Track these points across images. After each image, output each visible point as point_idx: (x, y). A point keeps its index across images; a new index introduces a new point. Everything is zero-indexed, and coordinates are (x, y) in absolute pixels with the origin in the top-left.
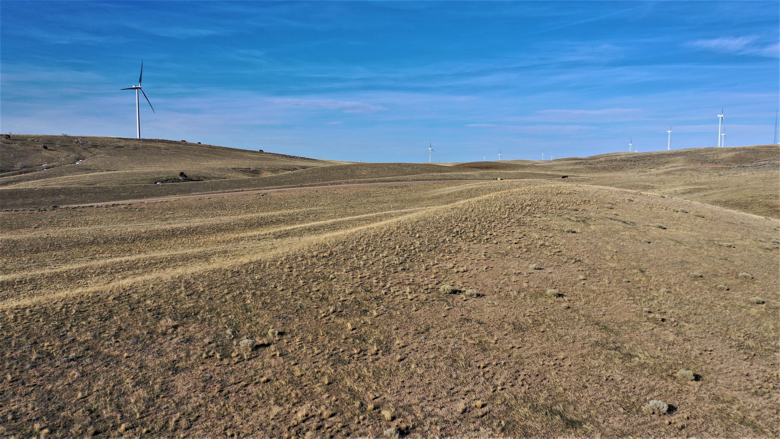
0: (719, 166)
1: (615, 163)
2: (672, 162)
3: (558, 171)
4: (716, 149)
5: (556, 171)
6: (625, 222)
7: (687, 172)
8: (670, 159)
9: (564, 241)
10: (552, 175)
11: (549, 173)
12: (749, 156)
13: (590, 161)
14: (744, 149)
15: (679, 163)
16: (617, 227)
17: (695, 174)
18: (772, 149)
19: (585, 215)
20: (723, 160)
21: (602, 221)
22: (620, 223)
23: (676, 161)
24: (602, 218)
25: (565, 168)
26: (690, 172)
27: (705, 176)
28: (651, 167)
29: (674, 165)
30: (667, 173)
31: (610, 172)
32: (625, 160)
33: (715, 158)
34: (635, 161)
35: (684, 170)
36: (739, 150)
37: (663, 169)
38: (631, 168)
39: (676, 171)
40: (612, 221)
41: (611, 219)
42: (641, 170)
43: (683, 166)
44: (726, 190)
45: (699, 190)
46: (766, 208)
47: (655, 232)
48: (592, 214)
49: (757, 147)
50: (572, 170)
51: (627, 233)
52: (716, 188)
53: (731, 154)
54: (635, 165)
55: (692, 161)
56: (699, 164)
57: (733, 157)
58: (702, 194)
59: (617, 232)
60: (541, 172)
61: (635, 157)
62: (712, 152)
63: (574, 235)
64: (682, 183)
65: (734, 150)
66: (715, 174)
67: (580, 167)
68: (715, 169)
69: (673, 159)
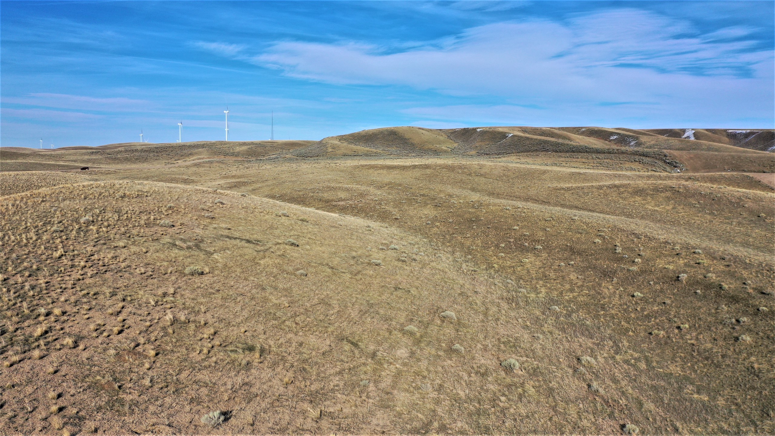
0: (240, 159)
1: (136, 154)
2: (196, 153)
3: (72, 161)
5: (69, 161)
7: (214, 165)
8: (193, 151)
10: (67, 166)
11: (62, 163)
12: (259, 150)
13: (108, 151)
14: (253, 143)
15: (204, 155)
17: (224, 166)
20: (239, 153)
23: (200, 153)
25: (79, 158)
26: (218, 165)
28: (176, 158)
29: (199, 157)
30: (196, 165)
31: (135, 163)
32: (147, 151)
33: (232, 151)
34: (157, 152)
36: (249, 144)
37: (190, 161)
38: (156, 159)
39: (203, 163)
42: (166, 161)
43: (208, 158)
50: (89, 161)
54: (158, 156)
55: (214, 153)
56: (223, 157)
57: (247, 151)
60: (51, 163)
61: (156, 148)
65: (245, 144)
66: (241, 167)
67: (97, 157)
68: (238, 162)
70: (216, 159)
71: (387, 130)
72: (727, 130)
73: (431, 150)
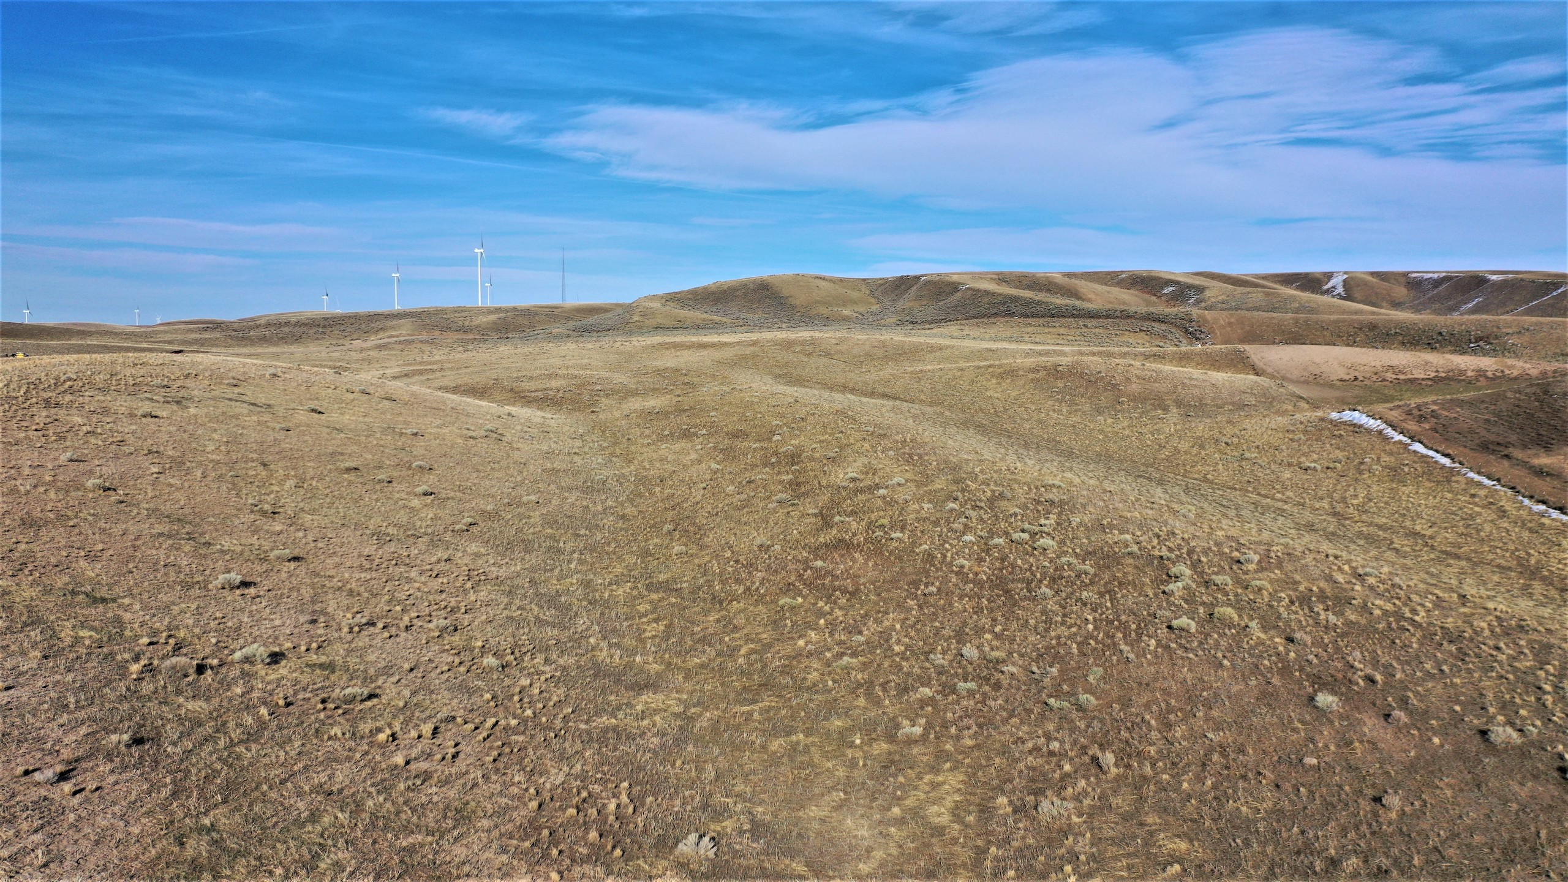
0: (471, 336)
1: (286, 330)
2: (392, 328)
3: (165, 342)
4: (470, 309)
6: (254, 404)
7: (413, 346)
8: (389, 324)
9: (134, 427)
12: (520, 320)
13: (236, 325)
14: (514, 309)
15: (404, 330)
16: (238, 410)
17: (427, 348)
18: (556, 311)
19: (183, 393)
20: (479, 326)
21: (212, 402)
22: (245, 405)
23: (400, 327)
24: (214, 398)
25: (180, 337)
26: (419, 345)
27: (441, 352)
28: (355, 336)
29: (394, 333)
30: (380, 347)
31: (276, 344)
32: (305, 324)
33: (467, 324)
34: (324, 327)
35: (410, 342)
36: (506, 311)
37: (374, 340)
38: (317, 339)
39: (395, 343)
40: (233, 403)
41: (230, 400)
42: (334, 342)
43: (409, 335)
44: (464, 371)
45: (421, 373)
46: (510, 394)
47: (302, 416)
48: (196, 392)
49: (535, 307)
51: (255, 418)
52: (451, 369)
53: (493, 317)
54: (323, 333)
55: (424, 327)
56: (437, 333)
57: (495, 323)
58: (424, 378)
59: (236, 417)
61: (325, 319)
62: (463, 314)
63: (154, 420)
64: (401, 362)
65: (498, 310)
66: (461, 349)
67: (211, 336)
68: (462, 340)
69: (394, 322)
70: (425, 336)
71: (754, 282)
72: (1409, 273)
73: (820, 316)
